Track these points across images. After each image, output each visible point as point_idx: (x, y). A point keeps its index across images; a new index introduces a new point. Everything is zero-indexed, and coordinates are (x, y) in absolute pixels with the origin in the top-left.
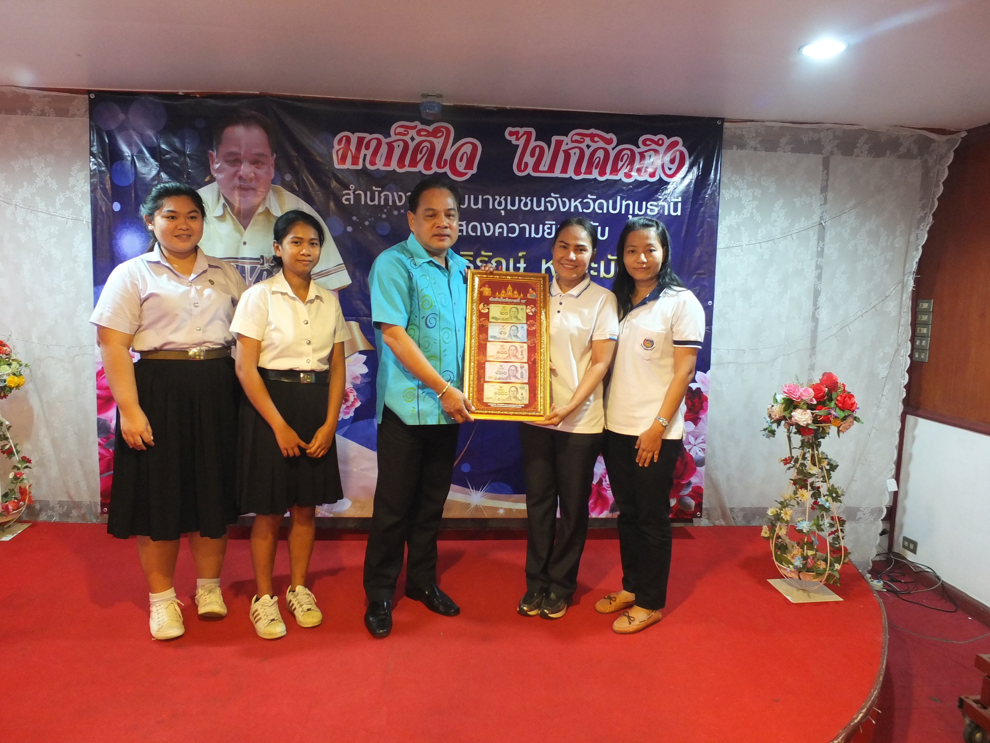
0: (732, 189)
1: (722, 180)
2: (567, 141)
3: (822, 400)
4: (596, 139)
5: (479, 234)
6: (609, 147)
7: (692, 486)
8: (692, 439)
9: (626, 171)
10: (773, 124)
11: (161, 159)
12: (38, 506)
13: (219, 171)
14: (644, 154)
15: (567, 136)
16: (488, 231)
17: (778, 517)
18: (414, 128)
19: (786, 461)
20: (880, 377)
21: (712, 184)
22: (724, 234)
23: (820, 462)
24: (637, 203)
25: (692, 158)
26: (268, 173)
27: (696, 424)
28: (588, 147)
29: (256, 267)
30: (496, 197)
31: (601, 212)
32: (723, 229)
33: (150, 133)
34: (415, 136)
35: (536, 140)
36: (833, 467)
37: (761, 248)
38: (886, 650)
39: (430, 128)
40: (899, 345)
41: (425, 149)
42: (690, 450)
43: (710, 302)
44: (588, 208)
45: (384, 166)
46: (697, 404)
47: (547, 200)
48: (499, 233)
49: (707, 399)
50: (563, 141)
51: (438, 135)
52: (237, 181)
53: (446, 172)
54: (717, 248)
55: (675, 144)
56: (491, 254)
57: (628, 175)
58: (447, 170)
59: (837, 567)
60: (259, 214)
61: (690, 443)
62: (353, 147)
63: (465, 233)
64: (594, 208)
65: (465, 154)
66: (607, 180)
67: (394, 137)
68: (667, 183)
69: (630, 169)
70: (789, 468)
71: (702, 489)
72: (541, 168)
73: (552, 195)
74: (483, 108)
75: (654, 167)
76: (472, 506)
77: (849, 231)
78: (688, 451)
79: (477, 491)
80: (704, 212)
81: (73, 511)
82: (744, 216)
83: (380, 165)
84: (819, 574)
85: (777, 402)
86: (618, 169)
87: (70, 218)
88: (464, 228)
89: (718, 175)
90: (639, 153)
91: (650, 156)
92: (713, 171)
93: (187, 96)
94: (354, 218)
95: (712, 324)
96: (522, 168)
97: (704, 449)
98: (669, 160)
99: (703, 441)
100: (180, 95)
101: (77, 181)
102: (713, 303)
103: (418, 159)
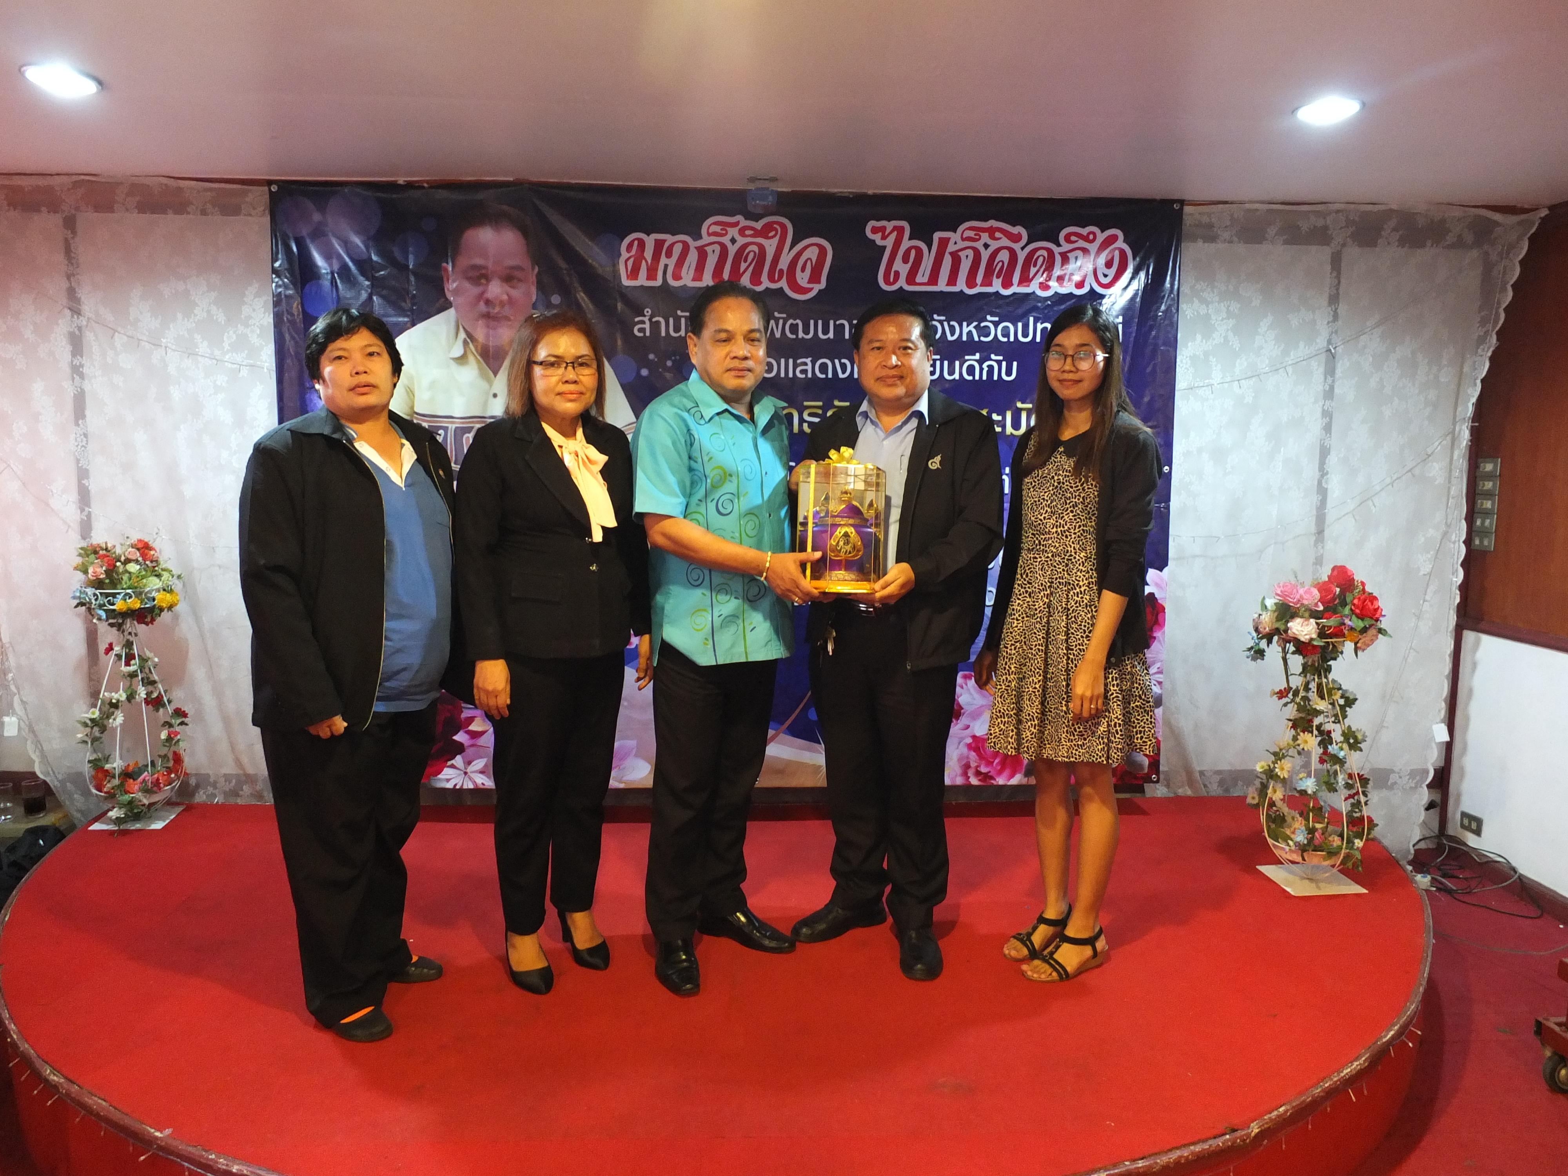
0: (1196, 301)
1: (1181, 289)
2: (955, 239)
3: (1331, 605)
4: (998, 235)
5: (830, 376)
6: (1017, 247)
9: (1042, 280)
10: (1255, 206)
11: (373, 276)
12: (193, 781)
13: (456, 292)
14: (1068, 254)
15: (955, 232)
16: (844, 371)
17: (1270, 774)
18: (736, 224)
19: (1281, 694)
20: (1421, 573)
21: (1167, 296)
22: (1186, 368)
23: (1330, 694)
25: (1138, 259)
26: (528, 295)
28: (986, 246)
31: (1005, 340)
32: (1184, 361)
33: (356, 238)
34: (737, 237)
35: (910, 239)
36: (1350, 702)
37: (1240, 387)
38: (1430, 954)
39: (759, 225)
40: (1448, 526)
41: (752, 255)
44: (988, 335)
45: (694, 280)
49: (1163, 609)
50: (949, 239)
51: (771, 234)
52: (482, 307)
53: (781, 288)
54: (1176, 389)
55: (1112, 239)
57: (1044, 287)
58: (783, 284)
59: (1358, 843)
62: (648, 254)
63: (810, 375)
64: (996, 335)
65: (809, 261)
66: (1014, 294)
67: (706, 239)
68: (1102, 297)
69: (1047, 277)
70: (1285, 705)
72: (919, 279)
74: (834, 193)
75: (1082, 273)
77: (1371, 359)
80: (1155, 337)
81: (243, 788)
82: (1215, 342)
83: (687, 280)
84: (1332, 854)
85: (1266, 609)
86: (1031, 277)
87: (243, 363)
88: (809, 368)
89: (1176, 283)
90: (1060, 253)
91: (1076, 258)
92: (1168, 278)
93: (410, 185)
94: (651, 356)
95: (1169, 501)
96: (892, 280)
97: (1161, 682)
98: (1104, 263)
99: (1159, 670)
100: (400, 185)
101: (254, 310)
102: (1171, 469)
103: (742, 270)
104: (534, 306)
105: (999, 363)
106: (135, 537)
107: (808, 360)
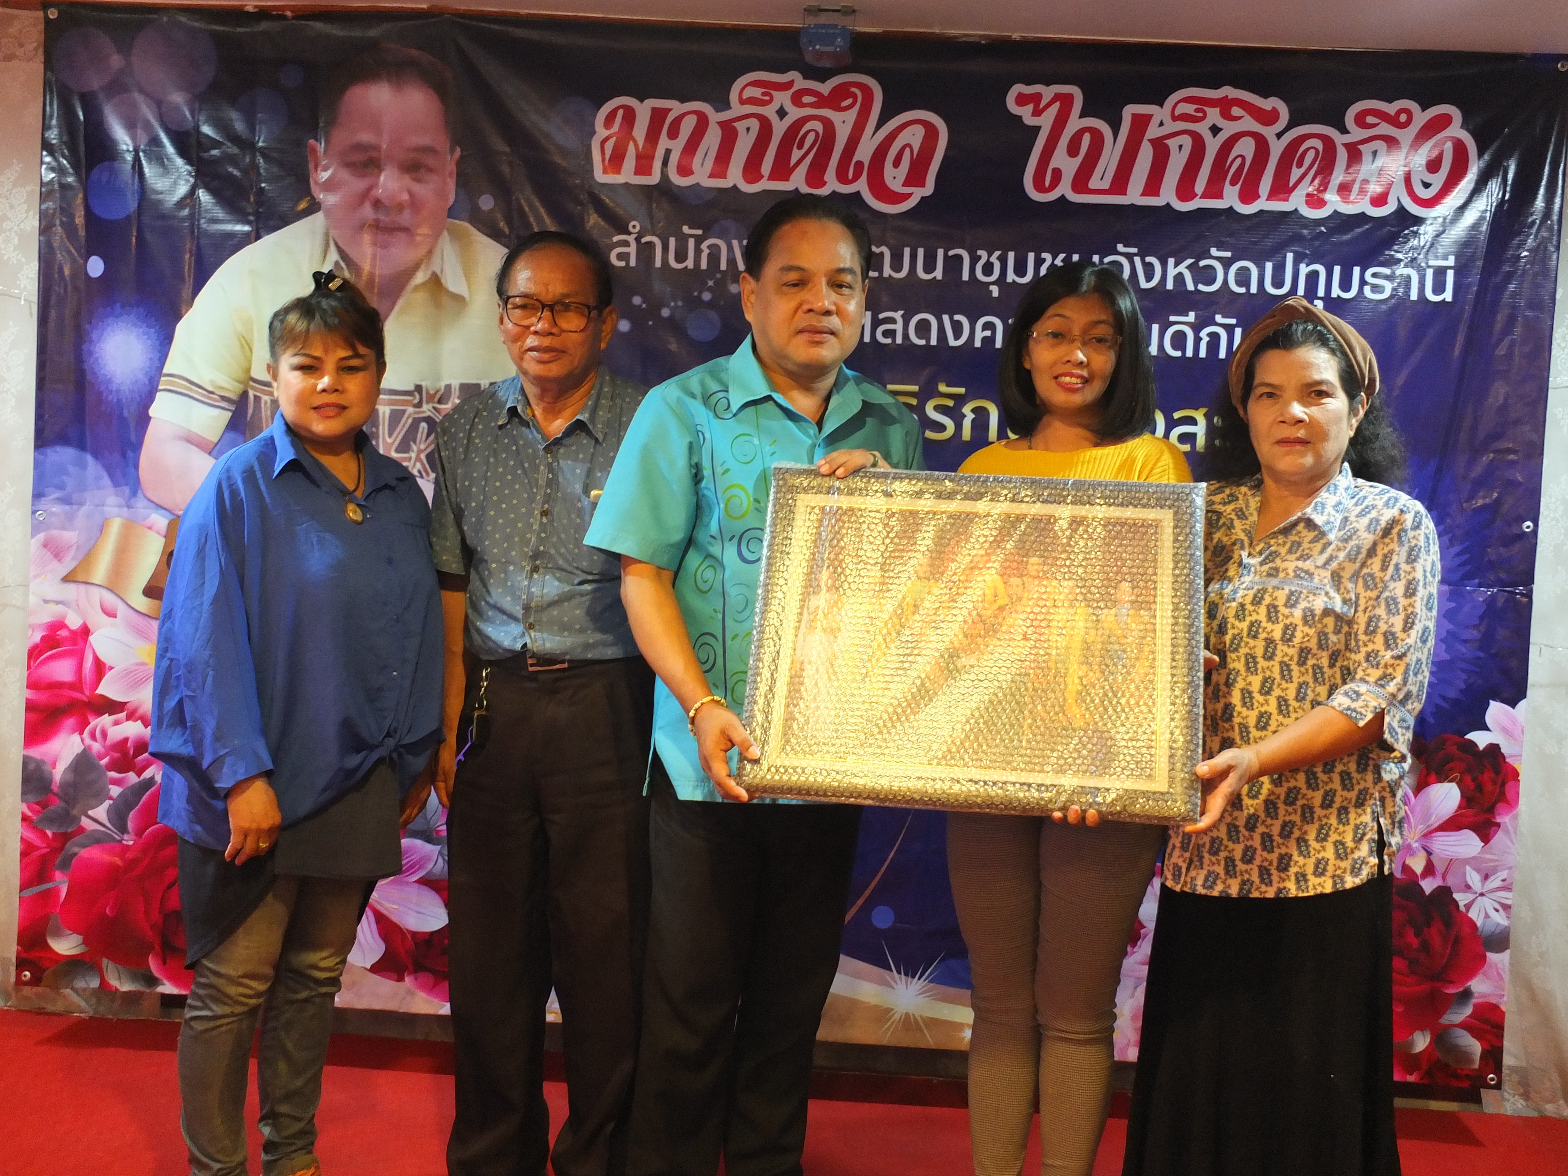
2: (1161, 118)
4: (1236, 111)
5: (934, 342)
6: (1269, 132)
7: (1474, 1001)
8: (1474, 878)
9: (1310, 189)
11: (198, 156)
13: (329, 186)
14: (1360, 147)
15: (1161, 105)
16: (957, 335)
18: (788, 85)
21: (1538, 223)
24: (1337, 269)
25: (1487, 157)
26: (441, 194)
27: (1486, 839)
28: (1215, 130)
29: (404, 411)
30: (979, 252)
31: (1243, 290)
33: (178, 98)
34: (789, 107)
35: (1082, 116)
39: (825, 88)
41: (811, 137)
42: (1468, 906)
43: (1529, 523)
44: (1212, 281)
45: (712, 176)
46: (1489, 788)
48: (984, 339)
49: (1515, 774)
50: (1151, 116)
51: (845, 104)
52: (368, 212)
53: (858, 193)
54: (1550, 386)
55: (1443, 122)
56: (962, 390)
57: (1315, 201)
58: (861, 186)
60: (417, 288)
61: (1468, 887)
62: (640, 132)
63: (899, 340)
64: (1225, 282)
65: (908, 150)
66: (1261, 211)
67: (737, 109)
68: (1419, 221)
69: (1320, 185)
71: (1503, 1014)
72: (1093, 184)
73: (1120, 247)
74: (956, 37)
75: (1384, 180)
76: (897, 1017)
78: (1462, 908)
79: (910, 979)
80: (1514, 294)
83: (702, 175)
86: (1291, 185)
88: (899, 327)
89: (1558, 200)
90: (1345, 145)
91: (1375, 153)
92: (1542, 191)
93: (263, 14)
94: (637, 300)
95: (1532, 582)
96: (1047, 183)
97: (1509, 907)
98: (1424, 162)
99: (1505, 883)
100: (248, 13)
101: (12, 207)
102: (1536, 525)
103: (793, 161)
104: (452, 213)
105: (1230, 329)
107: (898, 315)
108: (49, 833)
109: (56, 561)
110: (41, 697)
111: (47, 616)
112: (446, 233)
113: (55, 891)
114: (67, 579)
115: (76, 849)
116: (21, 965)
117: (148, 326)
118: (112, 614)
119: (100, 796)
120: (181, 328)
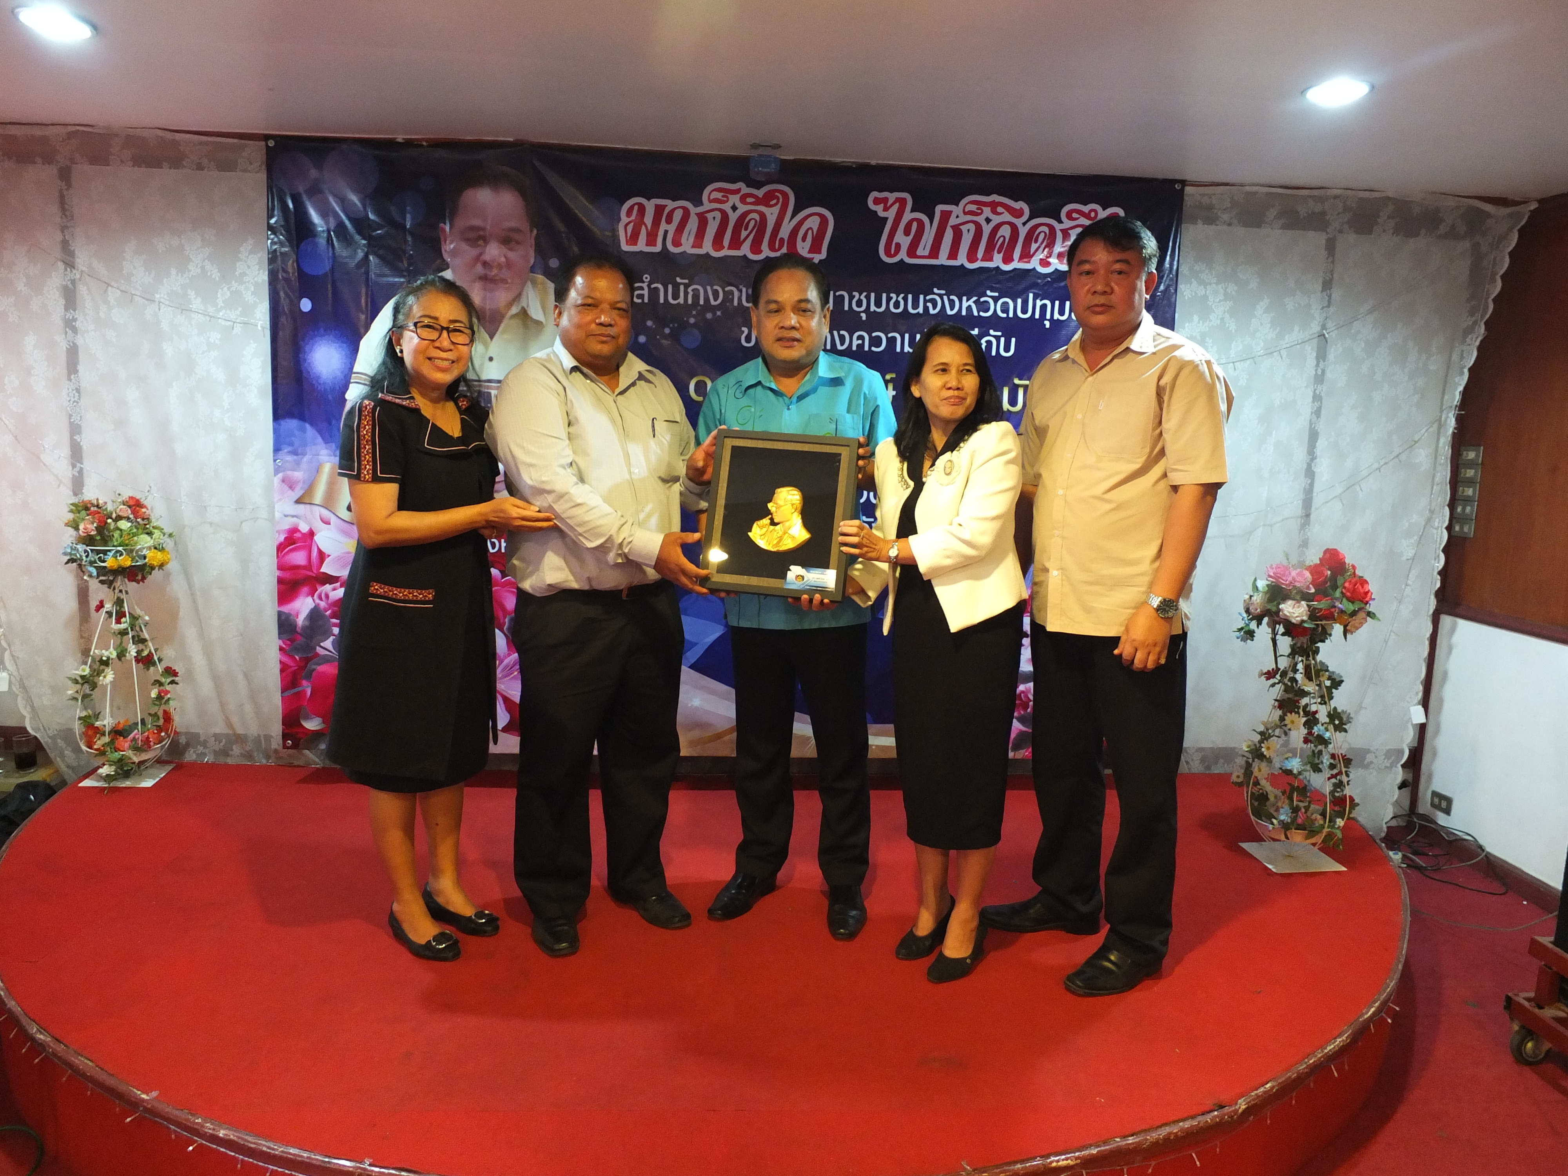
0: (1195, 283)
1: (1180, 270)
2: (957, 213)
3: (1323, 587)
4: (1000, 209)
6: (1018, 222)
9: (1041, 257)
10: (1255, 189)
11: (369, 235)
12: (183, 740)
13: (454, 253)
14: (1069, 231)
15: (957, 205)
16: (842, 343)
17: (1256, 753)
18: (736, 192)
19: (1270, 675)
20: (1404, 558)
23: (1318, 675)
24: (1057, 303)
26: (526, 257)
28: (988, 220)
30: (854, 293)
31: (1005, 315)
33: (354, 198)
34: (738, 204)
35: (913, 211)
36: (1337, 683)
37: (1236, 369)
39: (760, 193)
40: (1432, 512)
41: (752, 223)
44: (987, 310)
45: (693, 247)
47: (928, 298)
48: (858, 345)
50: (951, 212)
51: (772, 203)
52: (479, 269)
57: (1045, 263)
59: (1340, 822)
60: (513, 316)
62: (648, 220)
64: (995, 310)
65: (810, 231)
66: (1015, 269)
67: (707, 206)
69: (1047, 253)
70: (1273, 685)
72: (920, 252)
73: (936, 290)
74: (837, 163)
77: (1363, 345)
81: (234, 747)
82: (1212, 323)
83: (687, 246)
84: (1314, 832)
85: (1257, 590)
86: (1031, 253)
87: (238, 321)
89: (1175, 263)
90: (1061, 230)
93: (408, 144)
94: (649, 323)
100: (399, 143)
101: (248, 267)
103: (742, 238)
104: (532, 270)
105: (998, 338)
106: (127, 494)
108: (297, 657)
109: (290, 491)
110: (287, 575)
111: (287, 524)
112: (529, 284)
113: (304, 692)
114: (298, 502)
115: (314, 667)
116: (285, 736)
117: (342, 342)
118: (327, 523)
119: (327, 634)
120: (363, 343)
